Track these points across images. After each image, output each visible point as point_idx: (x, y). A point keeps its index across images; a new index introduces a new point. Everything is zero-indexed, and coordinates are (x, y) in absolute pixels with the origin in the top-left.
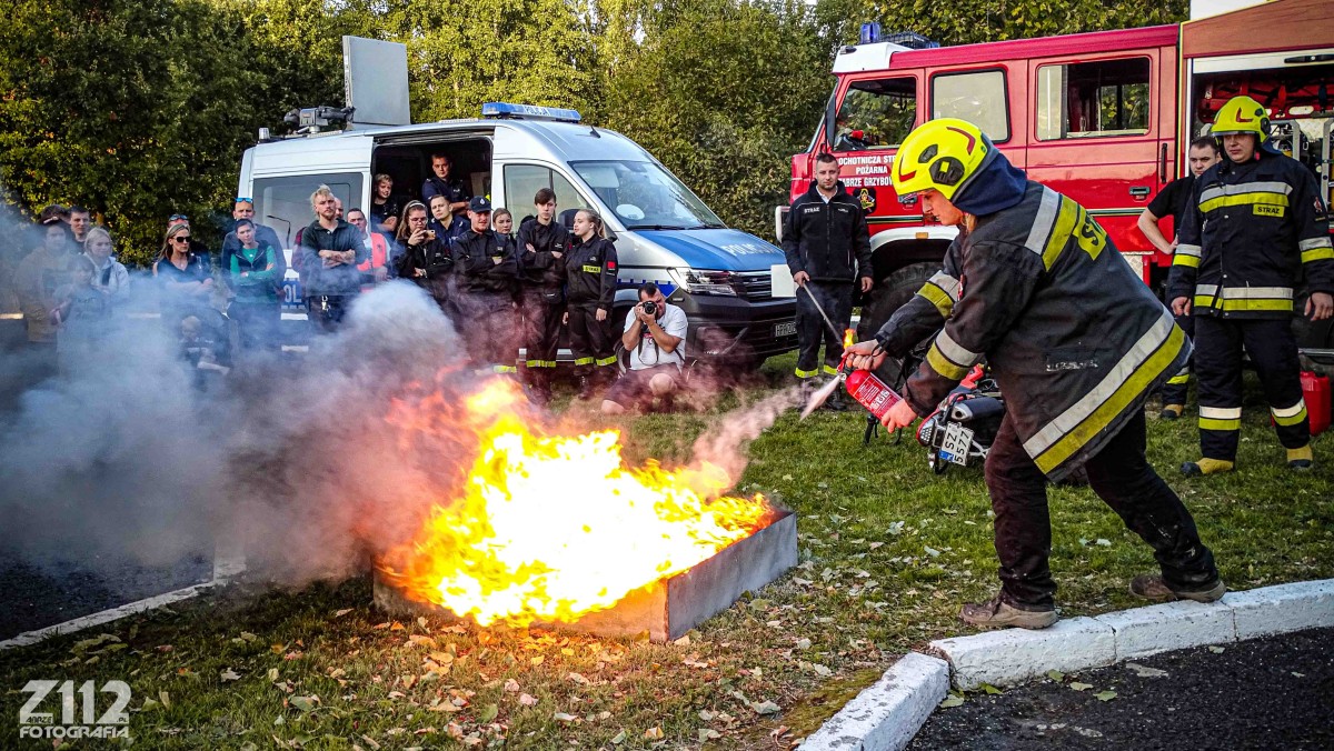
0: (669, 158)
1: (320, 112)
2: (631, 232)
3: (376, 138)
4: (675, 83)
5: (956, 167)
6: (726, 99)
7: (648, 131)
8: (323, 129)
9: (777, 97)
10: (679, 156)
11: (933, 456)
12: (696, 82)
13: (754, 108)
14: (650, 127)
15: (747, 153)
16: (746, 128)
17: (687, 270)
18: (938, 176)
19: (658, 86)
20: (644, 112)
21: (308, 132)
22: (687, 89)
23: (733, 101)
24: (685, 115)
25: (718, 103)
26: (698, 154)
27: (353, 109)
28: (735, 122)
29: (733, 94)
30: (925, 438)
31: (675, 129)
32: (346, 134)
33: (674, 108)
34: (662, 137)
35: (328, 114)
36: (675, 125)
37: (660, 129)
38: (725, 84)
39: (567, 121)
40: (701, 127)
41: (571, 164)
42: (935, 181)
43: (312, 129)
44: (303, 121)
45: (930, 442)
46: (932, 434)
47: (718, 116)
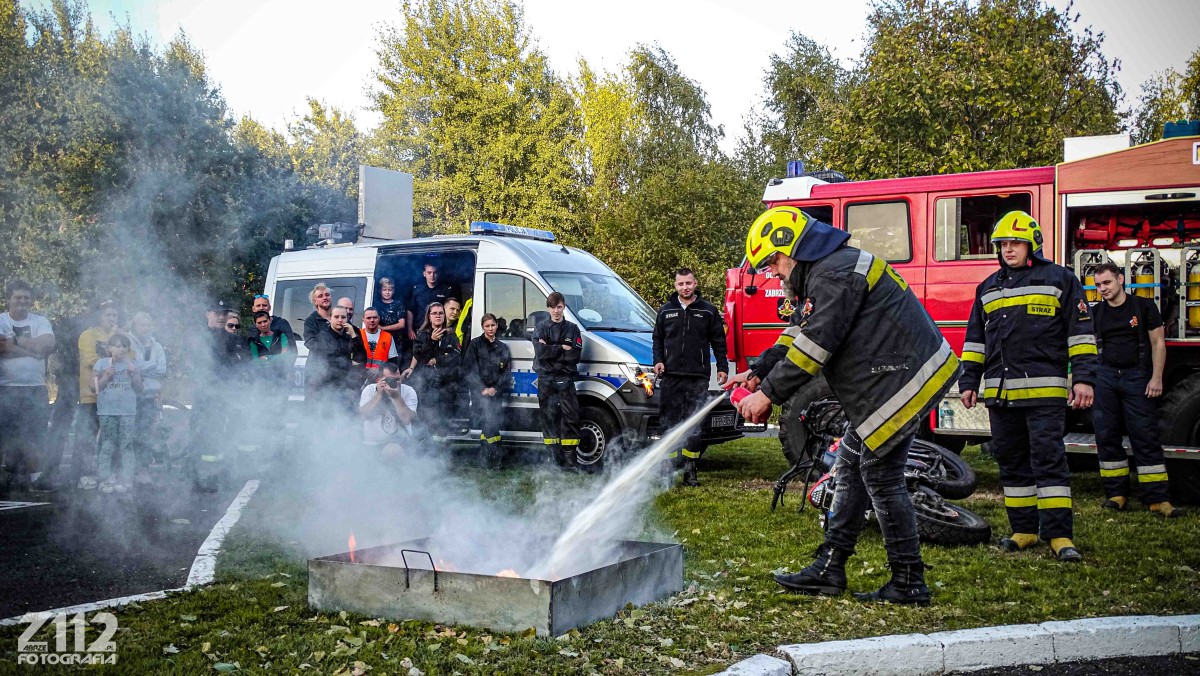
0: (643, 286)
1: (336, 227)
2: (589, 333)
3: (380, 249)
4: (650, 224)
5: (788, 232)
6: (694, 239)
7: (625, 263)
8: (337, 242)
9: (738, 238)
10: (651, 286)
11: (823, 517)
12: (669, 224)
13: (717, 246)
14: (627, 260)
15: (710, 284)
16: (710, 263)
17: (636, 366)
18: (777, 242)
19: (636, 226)
20: (623, 247)
21: (326, 244)
22: (660, 230)
23: (701, 240)
24: (658, 252)
25: (688, 242)
26: (669, 284)
27: (364, 225)
28: (701, 258)
29: (700, 235)
30: (816, 500)
31: (649, 262)
32: (356, 245)
33: (649, 245)
34: (638, 268)
35: (344, 229)
36: (649, 259)
37: (636, 262)
38: (694, 226)
39: (543, 240)
40: (672, 261)
41: (541, 273)
42: (776, 246)
43: (329, 241)
44: (322, 235)
45: (821, 504)
46: (822, 497)
47: (686, 253)
